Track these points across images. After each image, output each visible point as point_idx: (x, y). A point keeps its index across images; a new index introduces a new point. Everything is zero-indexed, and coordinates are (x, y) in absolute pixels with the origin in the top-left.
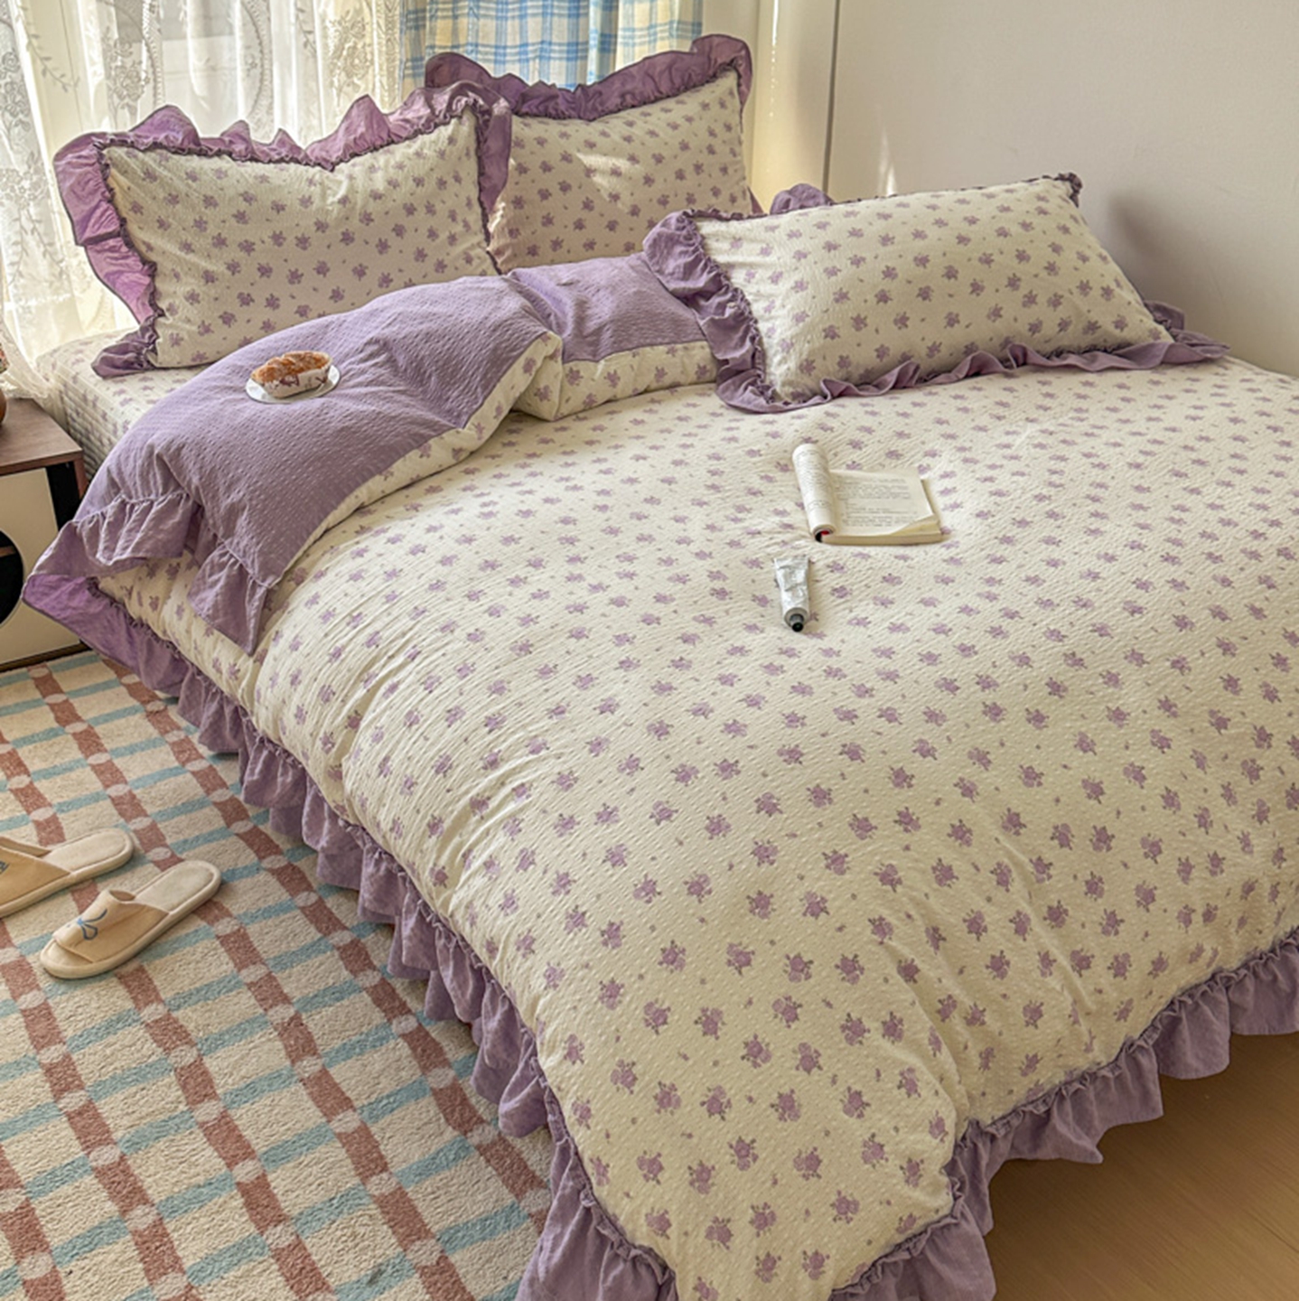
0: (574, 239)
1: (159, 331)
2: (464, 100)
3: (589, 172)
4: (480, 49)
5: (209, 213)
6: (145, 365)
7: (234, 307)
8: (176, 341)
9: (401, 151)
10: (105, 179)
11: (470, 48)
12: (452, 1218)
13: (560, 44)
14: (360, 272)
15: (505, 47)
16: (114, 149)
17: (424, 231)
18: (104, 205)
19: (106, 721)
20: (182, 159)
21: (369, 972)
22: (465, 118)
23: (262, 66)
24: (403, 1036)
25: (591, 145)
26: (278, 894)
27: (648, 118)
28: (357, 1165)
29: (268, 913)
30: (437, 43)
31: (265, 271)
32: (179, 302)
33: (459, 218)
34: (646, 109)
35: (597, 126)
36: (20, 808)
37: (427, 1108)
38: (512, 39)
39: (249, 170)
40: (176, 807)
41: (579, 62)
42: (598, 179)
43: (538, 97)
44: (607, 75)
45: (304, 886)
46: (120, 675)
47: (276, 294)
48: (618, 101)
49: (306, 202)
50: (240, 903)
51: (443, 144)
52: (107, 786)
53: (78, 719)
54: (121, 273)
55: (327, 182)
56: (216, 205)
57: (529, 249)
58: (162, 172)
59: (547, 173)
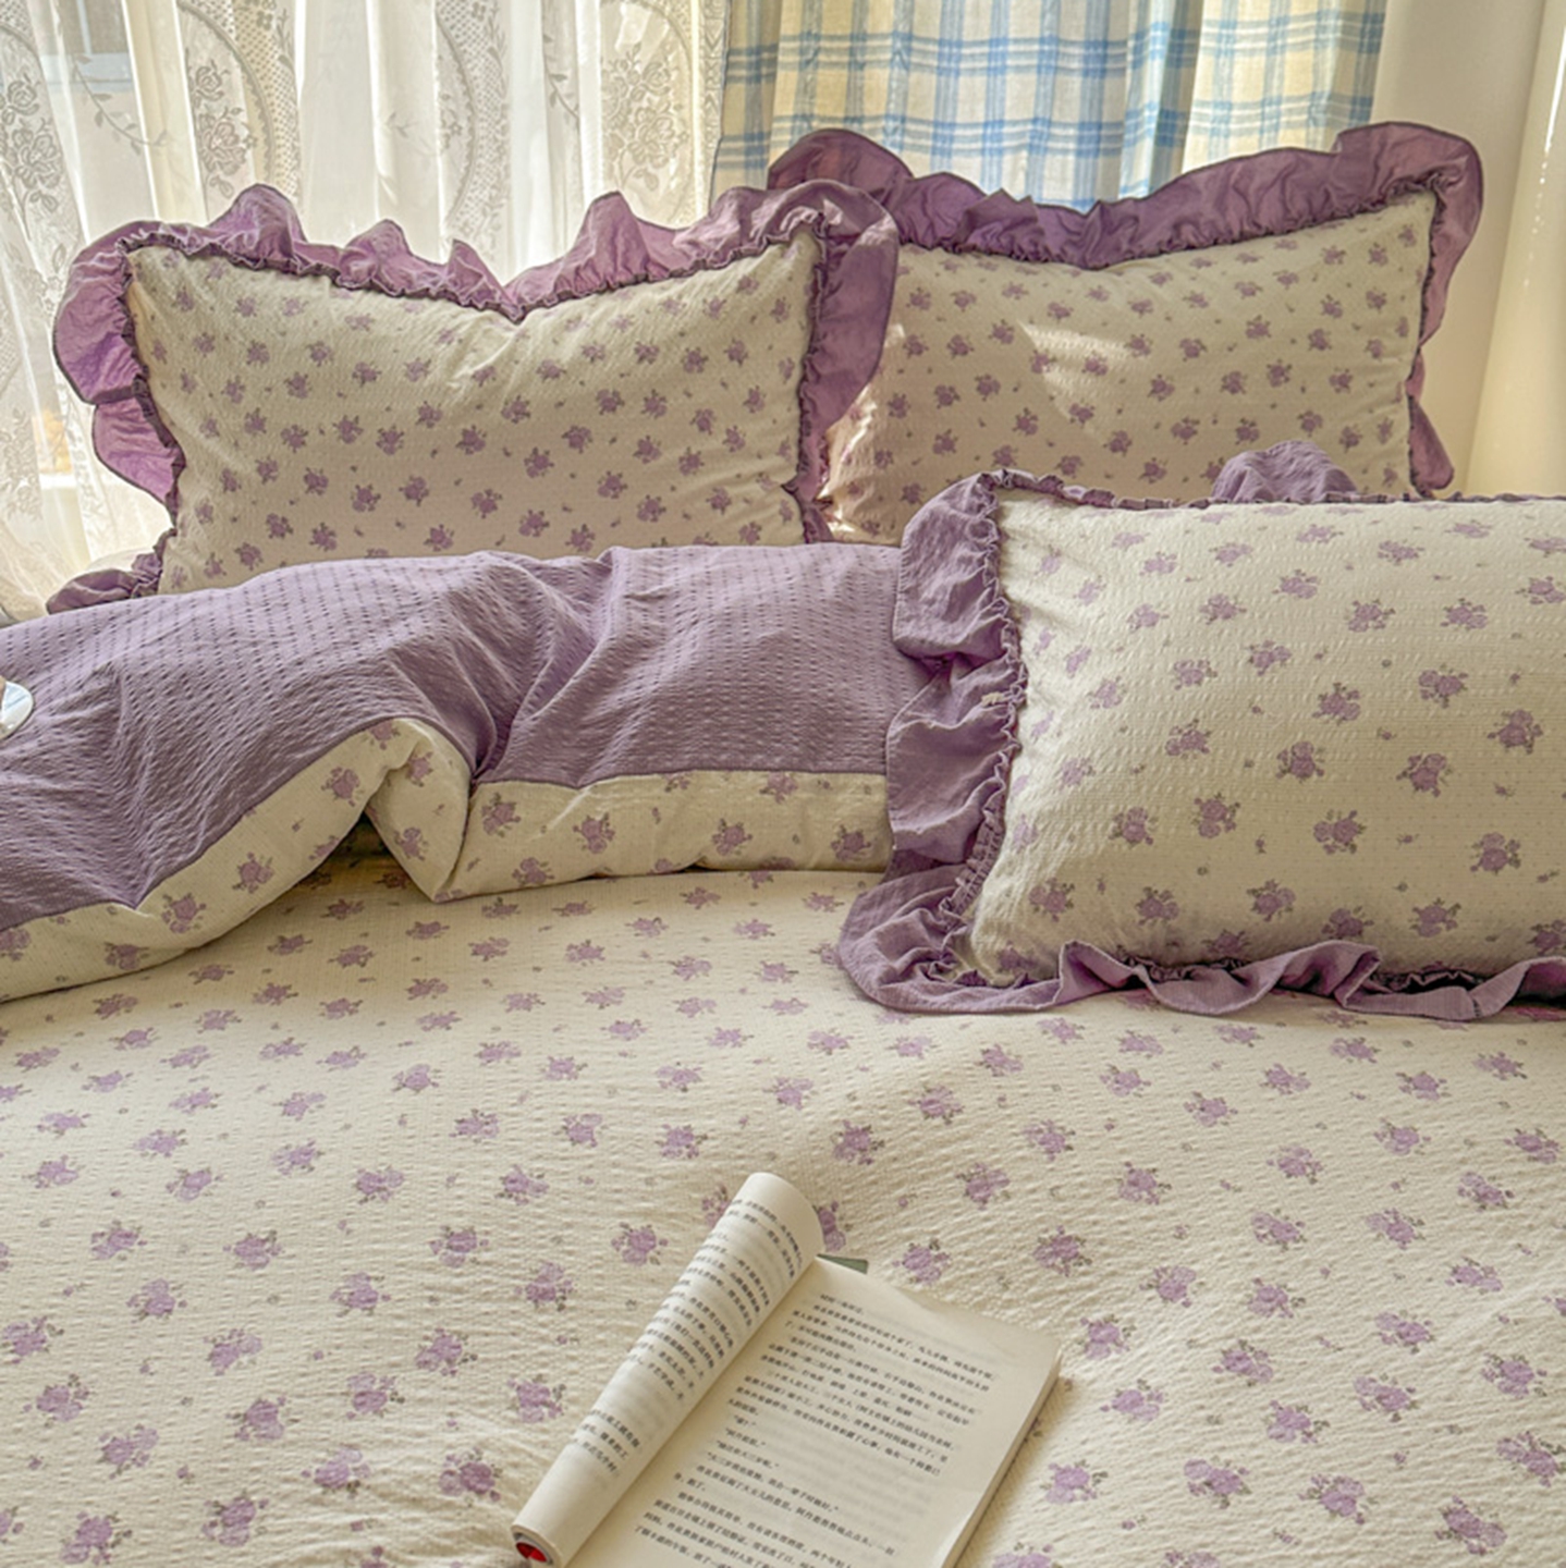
1: (166, 560)
2: (809, 211)
3: (1041, 361)
5: (252, 374)
9: (643, 297)
10: (124, 300)
11: (891, 124)
13: (1068, 126)
15: (953, 125)
17: (629, 443)
18: (122, 342)
22: (794, 247)
25: (1059, 313)
27: (1203, 272)
30: (816, 111)
31: (315, 483)
35: (1092, 279)
41: (1101, 160)
42: (1054, 376)
43: (998, 219)
47: (330, 525)
48: (1167, 235)
49: (418, 369)
51: (726, 290)
54: (136, 454)
56: (264, 359)
57: (905, 489)
58: (205, 296)
59: (958, 357)
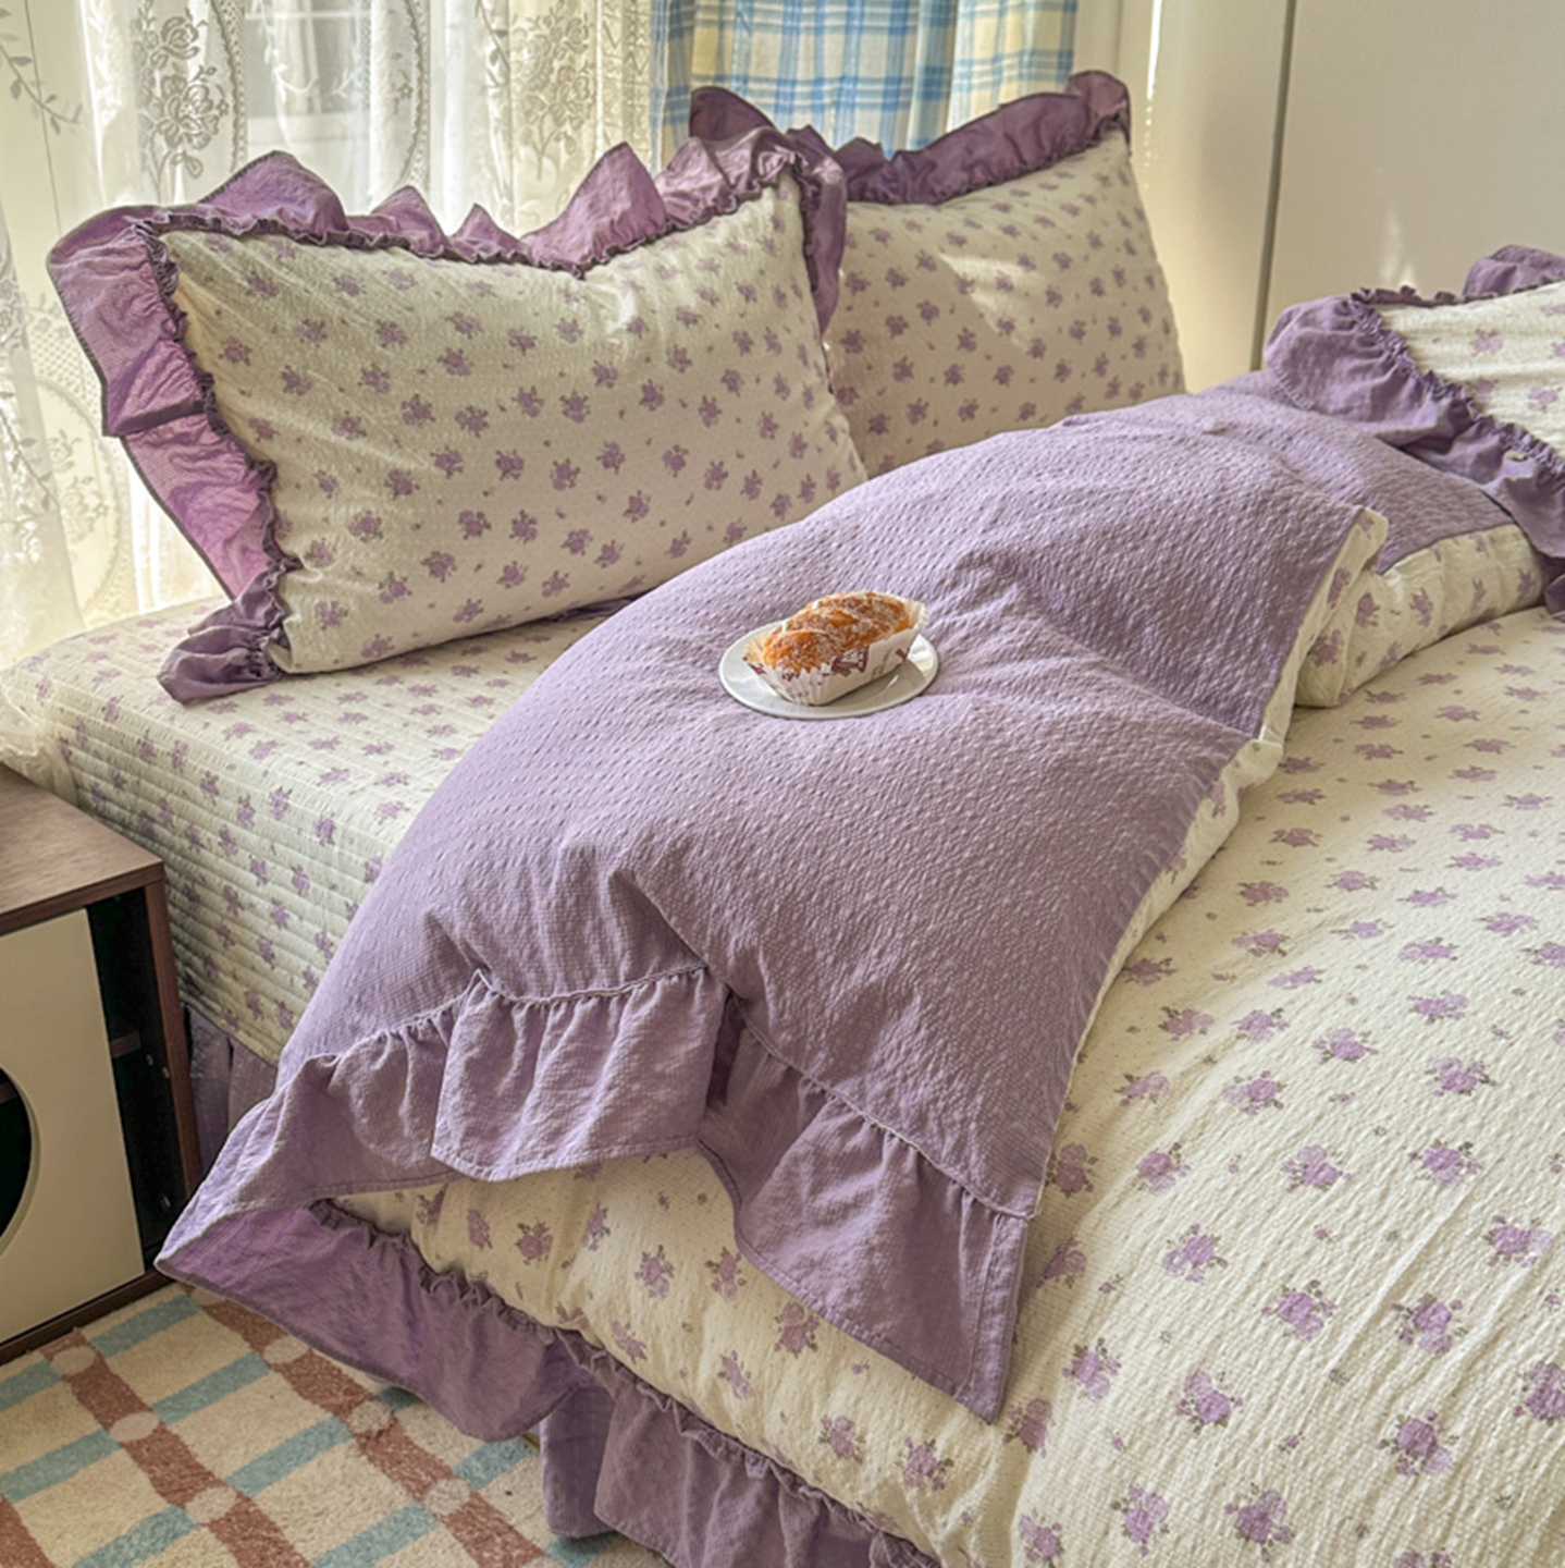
0: (945, 402)
1: (292, 600)
2: (774, 158)
3: (964, 285)
5: (390, 357)
6: (266, 671)
7: (451, 539)
8: (332, 617)
10: (166, 293)
11: (735, 85)
13: (873, 81)
14: (676, 461)
16: (177, 234)
17: (768, 381)
18: (164, 350)
20: (322, 254)
22: (783, 188)
23: (420, 94)
25: (959, 241)
27: (1026, 199)
31: (509, 466)
32: (337, 537)
39: (452, 273)
41: (900, 113)
42: (979, 297)
44: (937, 136)
46: (258, 1345)
47: (531, 512)
49: (570, 330)
51: (766, 230)
53: (206, 1478)
54: (200, 487)
56: (403, 340)
57: (871, 421)
58: (285, 276)
59: (899, 289)
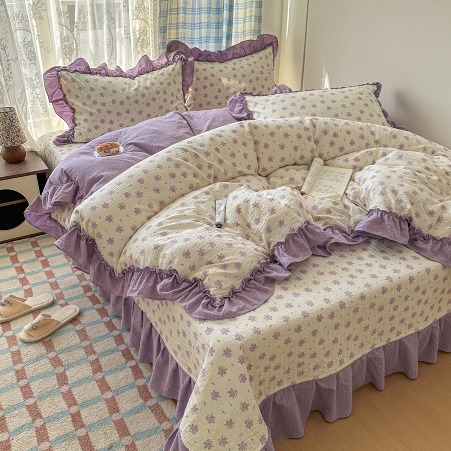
0: (215, 102)
1: (75, 131)
2: (179, 56)
4: (186, 39)
5: (92, 93)
6: (70, 141)
7: (99, 123)
8: (80, 134)
9: (156, 73)
10: (59, 82)
11: (183, 39)
12: (138, 429)
13: (213, 38)
14: (140, 113)
15: (194, 38)
16: (62, 72)
17: (162, 99)
18: (59, 90)
19: (52, 257)
20: (84, 75)
21: (123, 345)
22: (178, 62)
23: (113, 45)
24: (131, 367)
26: (97, 317)
27: (241, 62)
28: (109, 409)
29: (94, 323)
30: (171, 37)
31: (109, 112)
32: (82, 121)
33: (175, 95)
34: (241, 59)
35: (224, 65)
36: (20, 285)
37: (135, 391)
38: (196, 36)
39: (106, 79)
40: (69, 287)
41: (219, 43)
43: (204, 55)
44: (229, 47)
45: (106, 315)
47: (113, 120)
48: (232, 56)
49: (124, 90)
50: (84, 320)
51: (170, 71)
52: (49, 279)
53: (43, 256)
54: (64, 112)
55: (131, 83)
56: (94, 91)
58: (77, 79)
59: (206, 80)
